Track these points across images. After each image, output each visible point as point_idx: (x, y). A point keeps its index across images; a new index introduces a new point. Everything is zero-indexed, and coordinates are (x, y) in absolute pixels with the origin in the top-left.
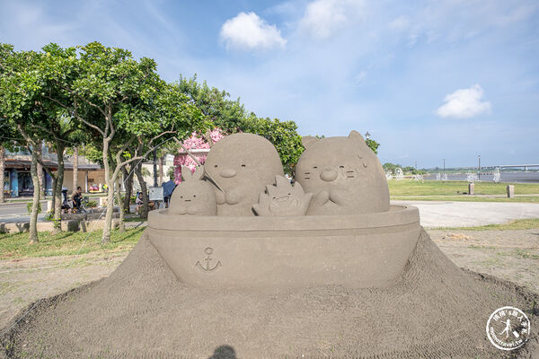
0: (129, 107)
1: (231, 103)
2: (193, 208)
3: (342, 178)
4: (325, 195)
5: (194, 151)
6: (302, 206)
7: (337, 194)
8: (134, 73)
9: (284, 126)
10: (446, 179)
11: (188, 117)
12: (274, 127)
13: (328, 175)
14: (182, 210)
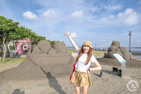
0: (12, 32)
1: (32, 32)
2: (37, 53)
3: (61, 48)
4: (59, 51)
5: (21, 42)
6: (56, 52)
7: (61, 51)
8: (14, 25)
9: (43, 38)
10: (71, 49)
11: (26, 35)
12: (41, 38)
13: (59, 48)
14: (35, 53)
